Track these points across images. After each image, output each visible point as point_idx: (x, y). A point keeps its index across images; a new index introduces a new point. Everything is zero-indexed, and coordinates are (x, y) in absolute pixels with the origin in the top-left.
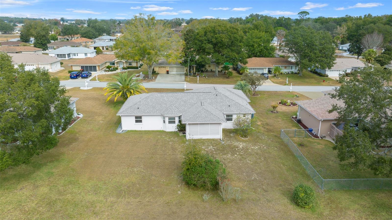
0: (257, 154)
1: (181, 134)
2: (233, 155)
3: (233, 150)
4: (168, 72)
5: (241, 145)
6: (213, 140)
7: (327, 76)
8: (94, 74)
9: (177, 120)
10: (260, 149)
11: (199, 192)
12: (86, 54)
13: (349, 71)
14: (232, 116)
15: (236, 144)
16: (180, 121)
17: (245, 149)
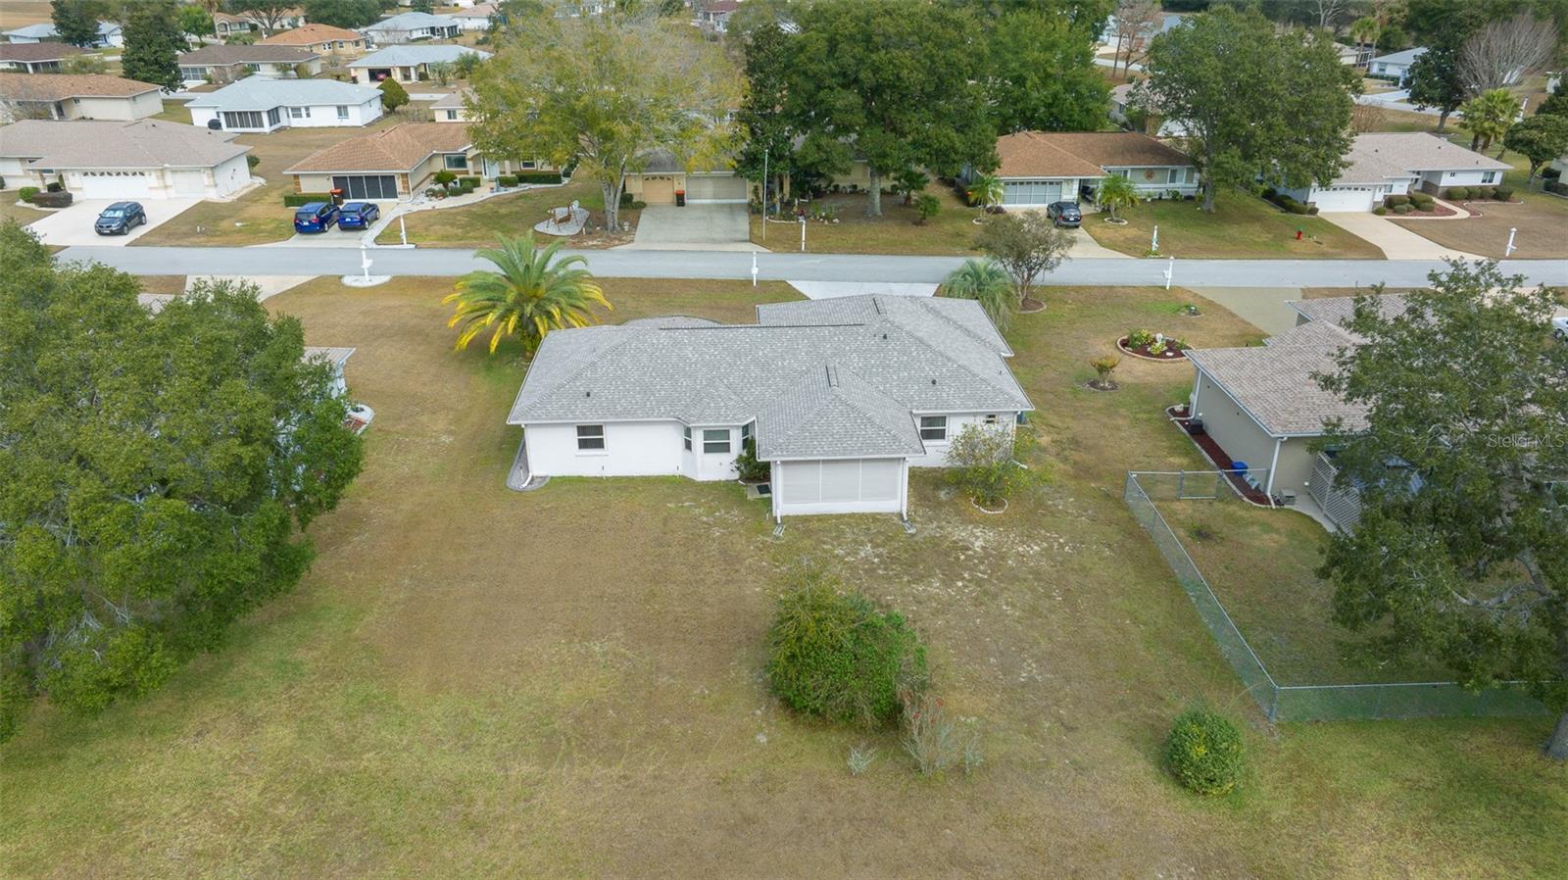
0: (1037, 574)
1: (752, 494)
2: (948, 581)
3: (948, 559)
4: (680, 199)
5: (979, 539)
6: (874, 518)
7: (1314, 211)
8: (390, 209)
9: (736, 440)
10: (1047, 553)
11: (834, 738)
12: (342, 110)
13: (1401, 190)
14: (942, 420)
15: (959, 533)
16: (749, 444)
17: (994, 557)
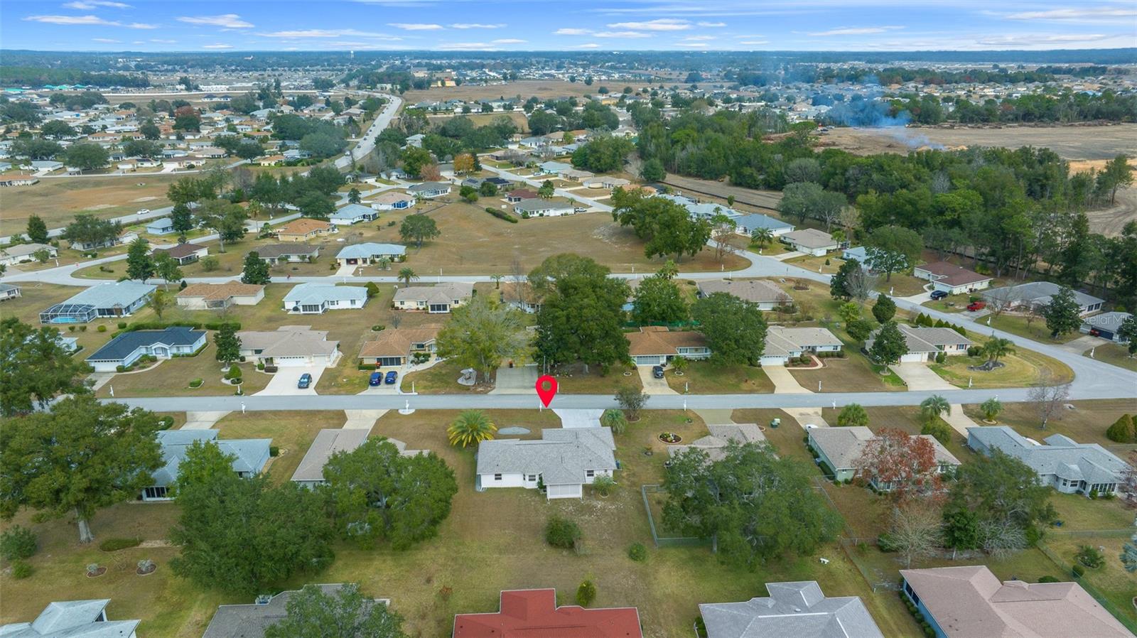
0: (612, 513)
1: (542, 492)
2: (590, 515)
3: (590, 510)
5: (599, 504)
6: (574, 499)
9: (537, 478)
10: (617, 508)
11: (560, 550)
12: (353, 302)
14: (593, 471)
15: (595, 503)
16: (541, 478)
17: (603, 509)
